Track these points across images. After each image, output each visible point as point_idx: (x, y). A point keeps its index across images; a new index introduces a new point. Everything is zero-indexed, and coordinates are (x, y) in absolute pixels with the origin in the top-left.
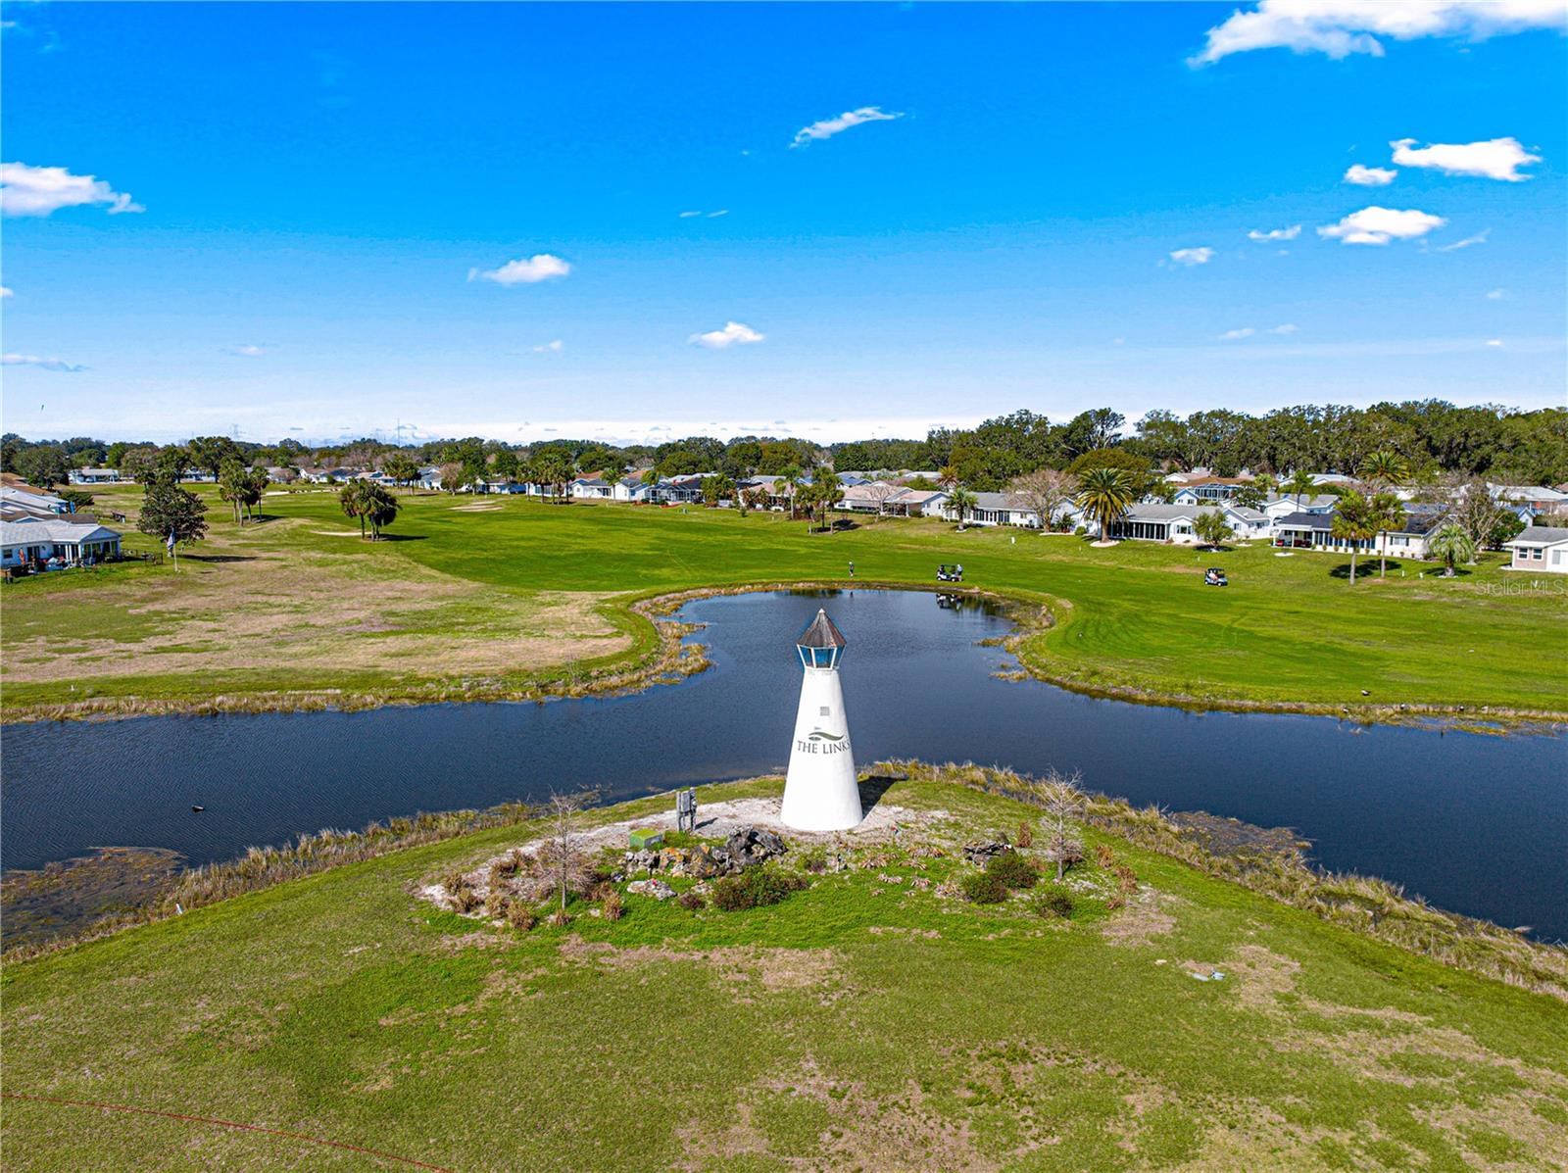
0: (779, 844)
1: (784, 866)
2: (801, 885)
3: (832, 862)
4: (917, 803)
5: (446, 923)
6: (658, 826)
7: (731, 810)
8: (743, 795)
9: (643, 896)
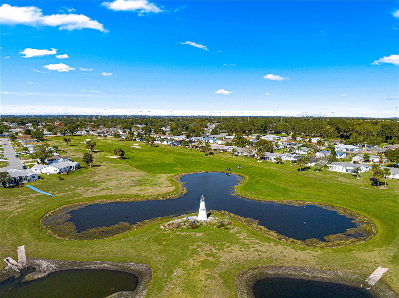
0: (198, 222)
1: (198, 224)
2: (200, 226)
3: (203, 224)
4: (214, 217)
5: (164, 230)
6: (184, 220)
7: (192, 218)
8: (193, 215)
9: (183, 228)
